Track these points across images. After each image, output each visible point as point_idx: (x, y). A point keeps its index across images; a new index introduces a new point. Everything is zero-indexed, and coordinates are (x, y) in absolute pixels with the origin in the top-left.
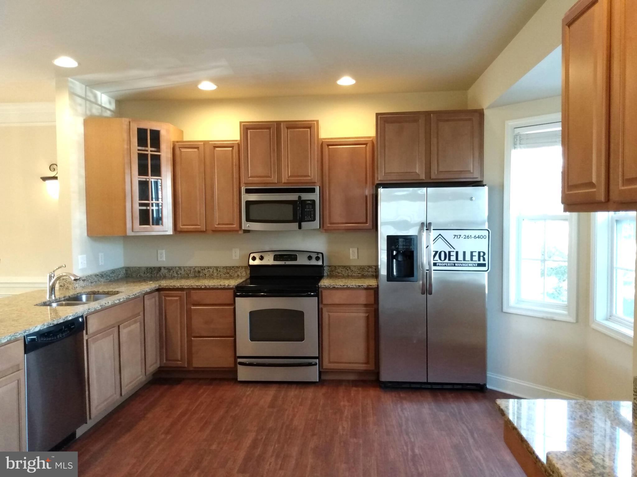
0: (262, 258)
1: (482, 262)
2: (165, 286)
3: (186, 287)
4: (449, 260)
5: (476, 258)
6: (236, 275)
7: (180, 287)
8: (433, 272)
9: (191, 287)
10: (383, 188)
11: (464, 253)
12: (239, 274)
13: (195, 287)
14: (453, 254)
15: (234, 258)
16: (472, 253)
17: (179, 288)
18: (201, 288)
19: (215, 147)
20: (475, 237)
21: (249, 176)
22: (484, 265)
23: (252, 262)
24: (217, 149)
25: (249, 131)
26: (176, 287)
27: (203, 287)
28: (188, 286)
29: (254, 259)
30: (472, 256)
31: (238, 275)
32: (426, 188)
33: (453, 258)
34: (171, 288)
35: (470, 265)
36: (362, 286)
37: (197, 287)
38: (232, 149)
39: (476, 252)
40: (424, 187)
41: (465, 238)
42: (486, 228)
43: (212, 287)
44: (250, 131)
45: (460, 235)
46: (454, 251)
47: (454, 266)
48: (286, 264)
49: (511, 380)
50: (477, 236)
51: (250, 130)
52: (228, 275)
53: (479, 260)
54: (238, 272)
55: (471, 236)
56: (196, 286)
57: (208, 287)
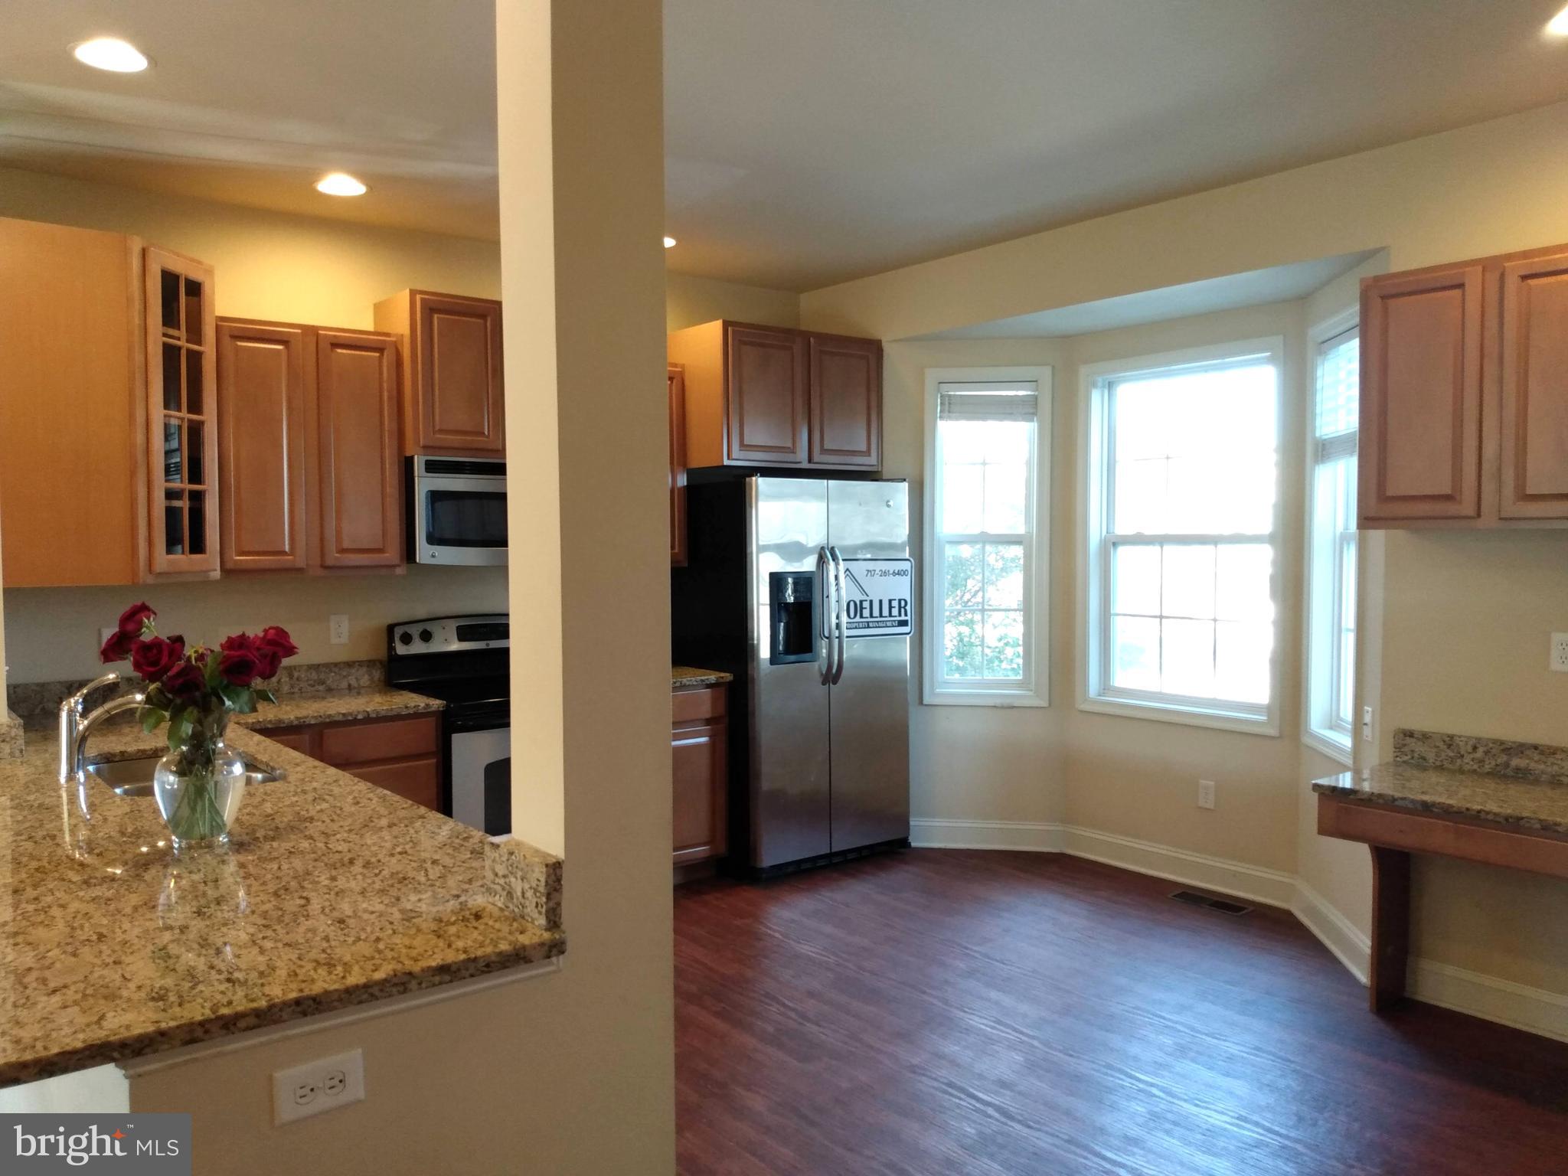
0: (426, 636)
1: (903, 618)
2: (253, 723)
3: (312, 722)
4: (861, 617)
5: (895, 612)
6: (344, 685)
7: (296, 723)
8: (845, 639)
9: (328, 720)
10: (761, 476)
11: (881, 601)
12: (354, 683)
13: (340, 718)
14: (866, 605)
15: (334, 640)
16: (890, 601)
17: (292, 726)
18: (355, 718)
19: (336, 345)
20: (894, 574)
21: (437, 428)
22: (903, 623)
23: (401, 650)
24: (339, 351)
25: (436, 316)
26: (284, 723)
27: (360, 717)
28: (320, 716)
29: (407, 639)
30: (891, 607)
31: (350, 685)
32: (826, 481)
33: (866, 613)
34: (270, 726)
35: (889, 624)
36: (707, 679)
37: (345, 719)
38: (379, 357)
39: (895, 600)
40: (824, 479)
41: (881, 576)
42: (907, 556)
43: (383, 713)
44: (438, 318)
45: (875, 571)
46: (866, 601)
47: (868, 627)
48: (490, 647)
49: (939, 823)
50: (896, 572)
51: (439, 315)
52: (321, 688)
53: (900, 615)
54: (350, 677)
55: (889, 571)
56: (341, 716)
57: (374, 716)
